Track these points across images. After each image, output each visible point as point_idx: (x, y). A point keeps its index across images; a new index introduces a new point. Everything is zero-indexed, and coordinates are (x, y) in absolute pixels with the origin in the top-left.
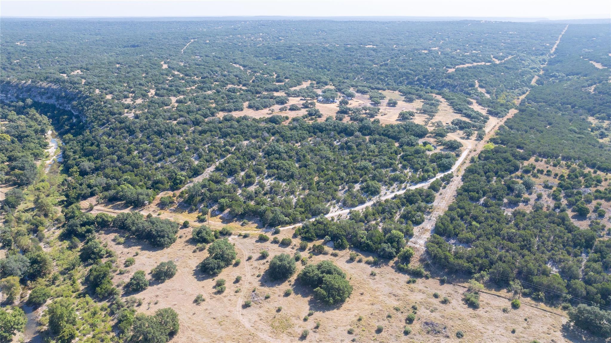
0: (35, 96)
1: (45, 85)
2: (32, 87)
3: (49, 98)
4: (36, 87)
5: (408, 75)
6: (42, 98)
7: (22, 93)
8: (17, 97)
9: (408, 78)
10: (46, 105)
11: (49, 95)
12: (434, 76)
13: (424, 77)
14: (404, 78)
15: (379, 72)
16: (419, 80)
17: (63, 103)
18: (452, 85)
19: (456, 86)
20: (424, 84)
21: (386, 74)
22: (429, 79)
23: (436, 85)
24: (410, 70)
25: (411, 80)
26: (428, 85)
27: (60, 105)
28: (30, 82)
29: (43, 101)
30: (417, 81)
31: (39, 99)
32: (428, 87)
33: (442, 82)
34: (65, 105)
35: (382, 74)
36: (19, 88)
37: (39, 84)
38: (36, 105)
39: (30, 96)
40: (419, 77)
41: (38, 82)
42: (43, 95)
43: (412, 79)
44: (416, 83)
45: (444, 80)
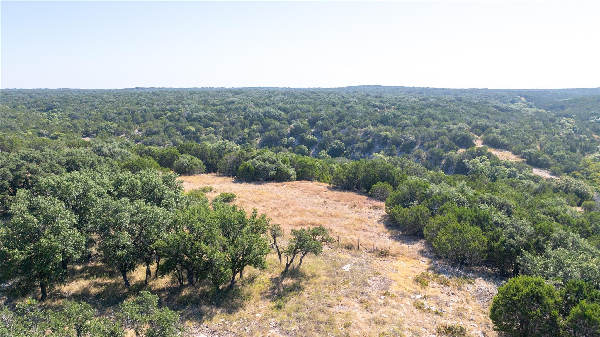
5: (268, 120)
9: (266, 127)
12: (339, 121)
13: (312, 123)
14: (254, 127)
15: (194, 115)
16: (296, 132)
18: (397, 144)
19: (413, 145)
20: (311, 144)
21: (212, 119)
22: (326, 129)
23: (348, 143)
24: (280, 109)
25: (272, 133)
26: (323, 147)
30: (292, 134)
32: (324, 153)
33: (366, 134)
35: (199, 120)
40: (298, 123)
43: (276, 129)
44: (285, 140)
45: (370, 128)
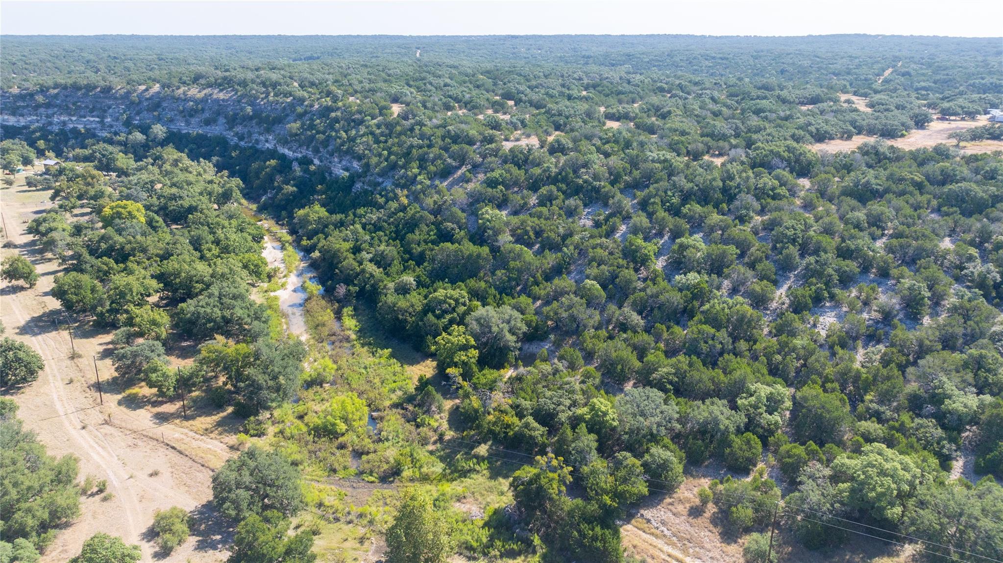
0: (171, 120)
1: (194, 92)
2: (164, 99)
3: (208, 122)
4: (173, 97)
6: (188, 123)
7: (138, 113)
8: (128, 123)
10: (202, 138)
11: (207, 115)
17: (250, 134)
27: (241, 138)
28: (157, 87)
29: (195, 129)
31: (181, 126)
34: (255, 136)
36: (132, 103)
37: (181, 91)
38: (176, 140)
39: (159, 120)
41: (178, 88)
42: (191, 116)
